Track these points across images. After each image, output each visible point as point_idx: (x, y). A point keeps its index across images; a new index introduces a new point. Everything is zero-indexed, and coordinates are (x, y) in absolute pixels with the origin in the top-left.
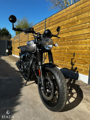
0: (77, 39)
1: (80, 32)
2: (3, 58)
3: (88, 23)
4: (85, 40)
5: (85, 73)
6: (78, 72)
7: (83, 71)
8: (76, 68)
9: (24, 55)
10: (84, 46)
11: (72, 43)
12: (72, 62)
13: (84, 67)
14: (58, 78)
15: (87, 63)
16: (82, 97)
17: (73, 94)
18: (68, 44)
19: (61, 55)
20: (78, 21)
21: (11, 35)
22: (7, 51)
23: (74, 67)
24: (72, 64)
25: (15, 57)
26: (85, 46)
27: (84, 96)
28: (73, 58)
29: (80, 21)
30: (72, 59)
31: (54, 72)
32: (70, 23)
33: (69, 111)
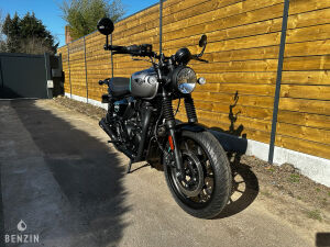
0: (244, 58)
1: (250, 43)
2: (42, 104)
3: (270, 22)
4: (262, 63)
5: (261, 138)
6: (245, 136)
7: (258, 133)
8: (241, 128)
9: (122, 102)
10: (259, 76)
11: (230, 69)
12: (231, 114)
13: (260, 124)
14: (211, 152)
15: (266, 115)
16: (257, 189)
17: (237, 184)
18: (221, 70)
19: (204, 97)
20: (245, 14)
21: (50, 37)
22: (50, 84)
23: (237, 124)
24: (232, 118)
25: (76, 102)
26: (262, 75)
27: (261, 187)
28: (233, 103)
29: (250, 15)
30: (231, 107)
31: (203, 141)
32: (225, 18)
33: (233, 217)
